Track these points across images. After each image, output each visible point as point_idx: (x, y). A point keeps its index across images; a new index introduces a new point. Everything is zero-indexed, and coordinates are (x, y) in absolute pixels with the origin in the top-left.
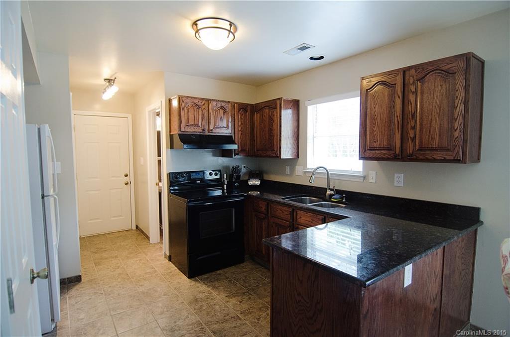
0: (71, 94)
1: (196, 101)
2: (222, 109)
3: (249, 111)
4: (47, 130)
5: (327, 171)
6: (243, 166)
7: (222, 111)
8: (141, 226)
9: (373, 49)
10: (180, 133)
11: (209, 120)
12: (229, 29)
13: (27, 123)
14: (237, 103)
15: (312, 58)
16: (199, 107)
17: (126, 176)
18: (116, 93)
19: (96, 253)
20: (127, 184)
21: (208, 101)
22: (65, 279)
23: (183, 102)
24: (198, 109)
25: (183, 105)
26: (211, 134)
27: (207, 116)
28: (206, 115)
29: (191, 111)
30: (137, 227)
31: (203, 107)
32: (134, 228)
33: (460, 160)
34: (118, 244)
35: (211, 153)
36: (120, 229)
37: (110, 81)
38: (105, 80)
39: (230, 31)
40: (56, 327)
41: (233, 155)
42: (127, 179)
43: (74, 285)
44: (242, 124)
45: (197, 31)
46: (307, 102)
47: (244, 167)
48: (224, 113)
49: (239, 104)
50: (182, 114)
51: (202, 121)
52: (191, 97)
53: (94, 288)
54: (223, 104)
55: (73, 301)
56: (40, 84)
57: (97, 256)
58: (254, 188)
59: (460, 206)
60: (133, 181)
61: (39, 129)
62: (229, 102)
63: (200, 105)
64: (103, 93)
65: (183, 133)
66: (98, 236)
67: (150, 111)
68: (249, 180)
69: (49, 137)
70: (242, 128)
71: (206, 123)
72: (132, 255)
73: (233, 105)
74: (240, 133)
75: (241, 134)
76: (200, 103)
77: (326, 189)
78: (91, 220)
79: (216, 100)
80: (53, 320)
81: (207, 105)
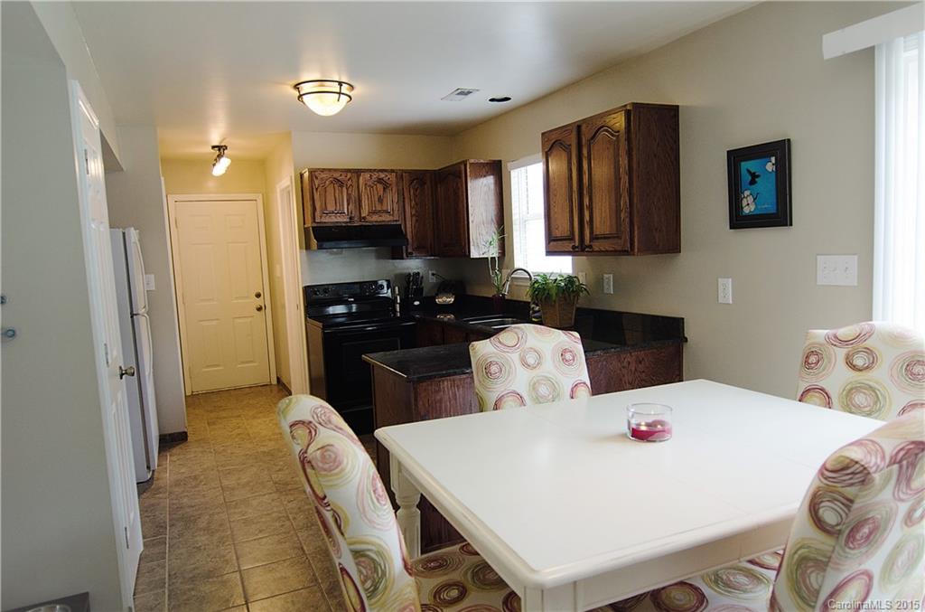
0: (162, 178)
1: (336, 175)
2: (381, 183)
3: (428, 182)
4: (133, 235)
5: (529, 275)
6: (430, 272)
7: (380, 187)
8: (284, 380)
9: (573, 84)
10: (315, 225)
11: (360, 201)
12: (338, 91)
13: (111, 227)
14: (406, 171)
15: (492, 100)
16: (341, 184)
17: (258, 295)
18: (228, 168)
19: (211, 412)
20: (259, 309)
21: (358, 172)
22: (165, 435)
23: (317, 178)
24: (341, 186)
25: (317, 182)
26: (364, 224)
27: (356, 196)
28: (354, 194)
29: (330, 190)
30: (279, 380)
31: (350, 182)
32: (274, 382)
33: (627, 251)
34: (245, 402)
35: (373, 254)
36: (252, 382)
37: (221, 149)
38: (213, 147)
39: (340, 93)
40: (152, 478)
41: (405, 255)
42: (259, 302)
43: (178, 445)
44: (417, 204)
45: (300, 96)
46: (509, 164)
47: (433, 274)
48: (384, 188)
49: (410, 172)
50: (317, 196)
51: (348, 205)
52: (330, 170)
53: (203, 447)
54: (382, 175)
55: (174, 458)
56: (122, 169)
57: (212, 415)
58: (445, 308)
59: (663, 317)
60: (267, 303)
61: (124, 234)
62: (392, 171)
63: (345, 178)
64: (214, 165)
65: (319, 225)
66: (219, 392)
67: (282, 190)
68: (437, 295)
69: (135, 243)
70: (416, 211)
71: (355, 206)
72: (260, 415)
73: (400, 175)
74: (414, 218)
75: (417, 221)
76: (343, 177)
77: (529, 303)
78: (208, 366)
79: (370, 170)
80: (148, 468)
81: (355, 180)
